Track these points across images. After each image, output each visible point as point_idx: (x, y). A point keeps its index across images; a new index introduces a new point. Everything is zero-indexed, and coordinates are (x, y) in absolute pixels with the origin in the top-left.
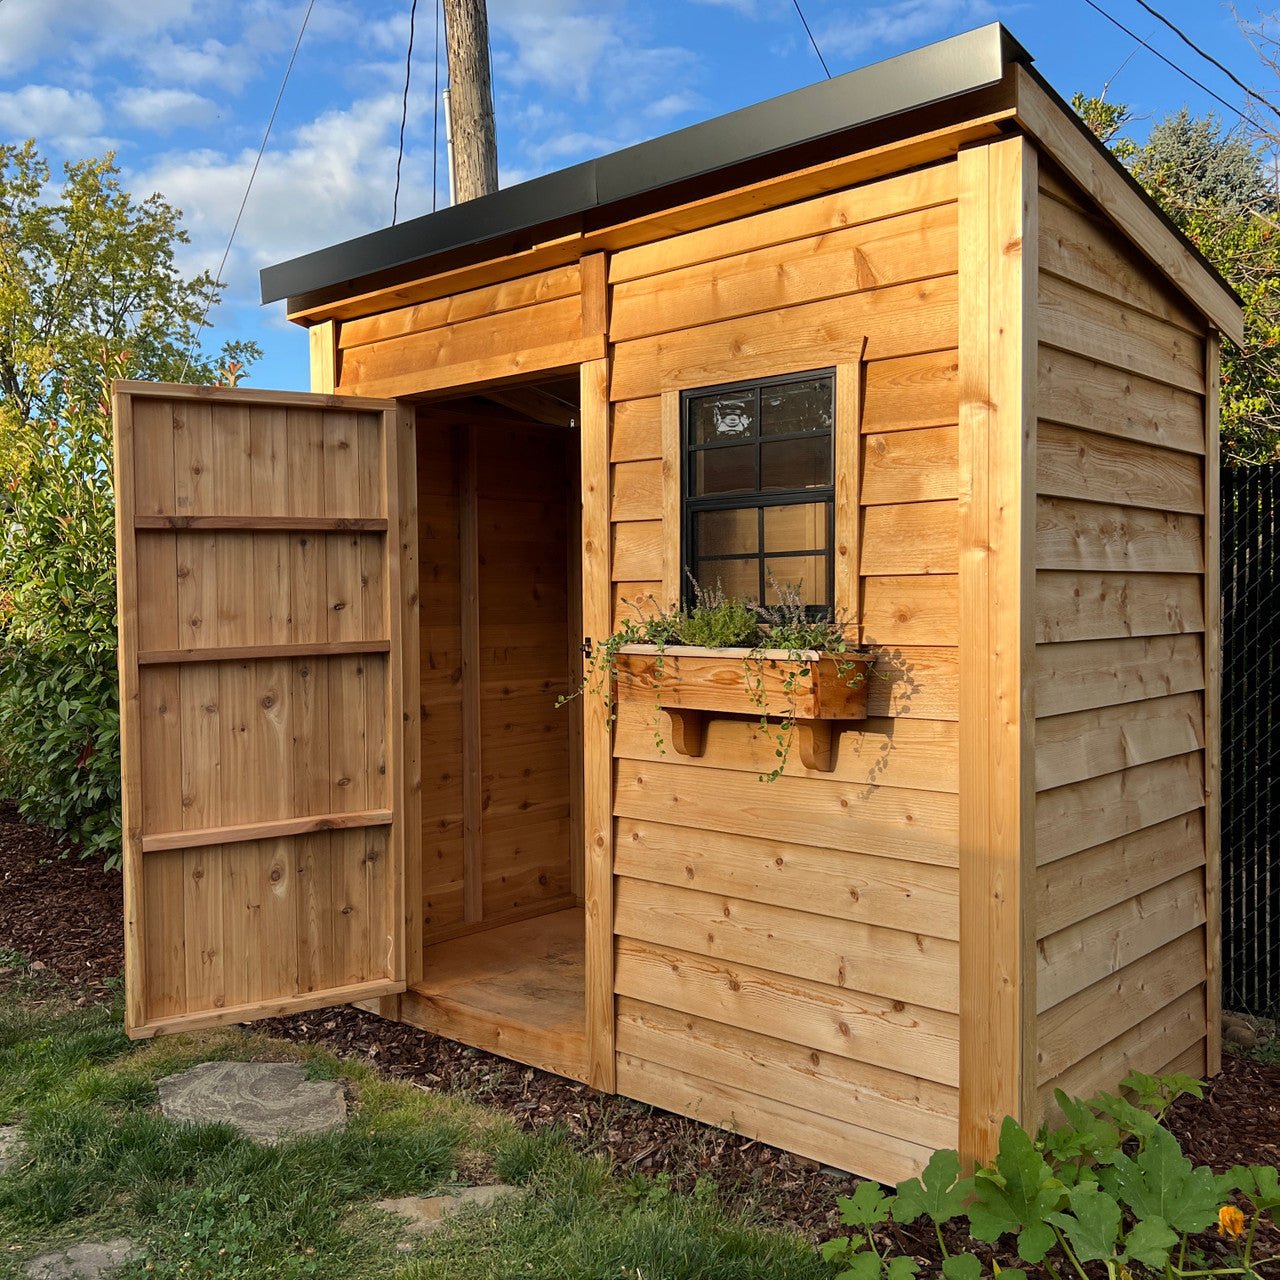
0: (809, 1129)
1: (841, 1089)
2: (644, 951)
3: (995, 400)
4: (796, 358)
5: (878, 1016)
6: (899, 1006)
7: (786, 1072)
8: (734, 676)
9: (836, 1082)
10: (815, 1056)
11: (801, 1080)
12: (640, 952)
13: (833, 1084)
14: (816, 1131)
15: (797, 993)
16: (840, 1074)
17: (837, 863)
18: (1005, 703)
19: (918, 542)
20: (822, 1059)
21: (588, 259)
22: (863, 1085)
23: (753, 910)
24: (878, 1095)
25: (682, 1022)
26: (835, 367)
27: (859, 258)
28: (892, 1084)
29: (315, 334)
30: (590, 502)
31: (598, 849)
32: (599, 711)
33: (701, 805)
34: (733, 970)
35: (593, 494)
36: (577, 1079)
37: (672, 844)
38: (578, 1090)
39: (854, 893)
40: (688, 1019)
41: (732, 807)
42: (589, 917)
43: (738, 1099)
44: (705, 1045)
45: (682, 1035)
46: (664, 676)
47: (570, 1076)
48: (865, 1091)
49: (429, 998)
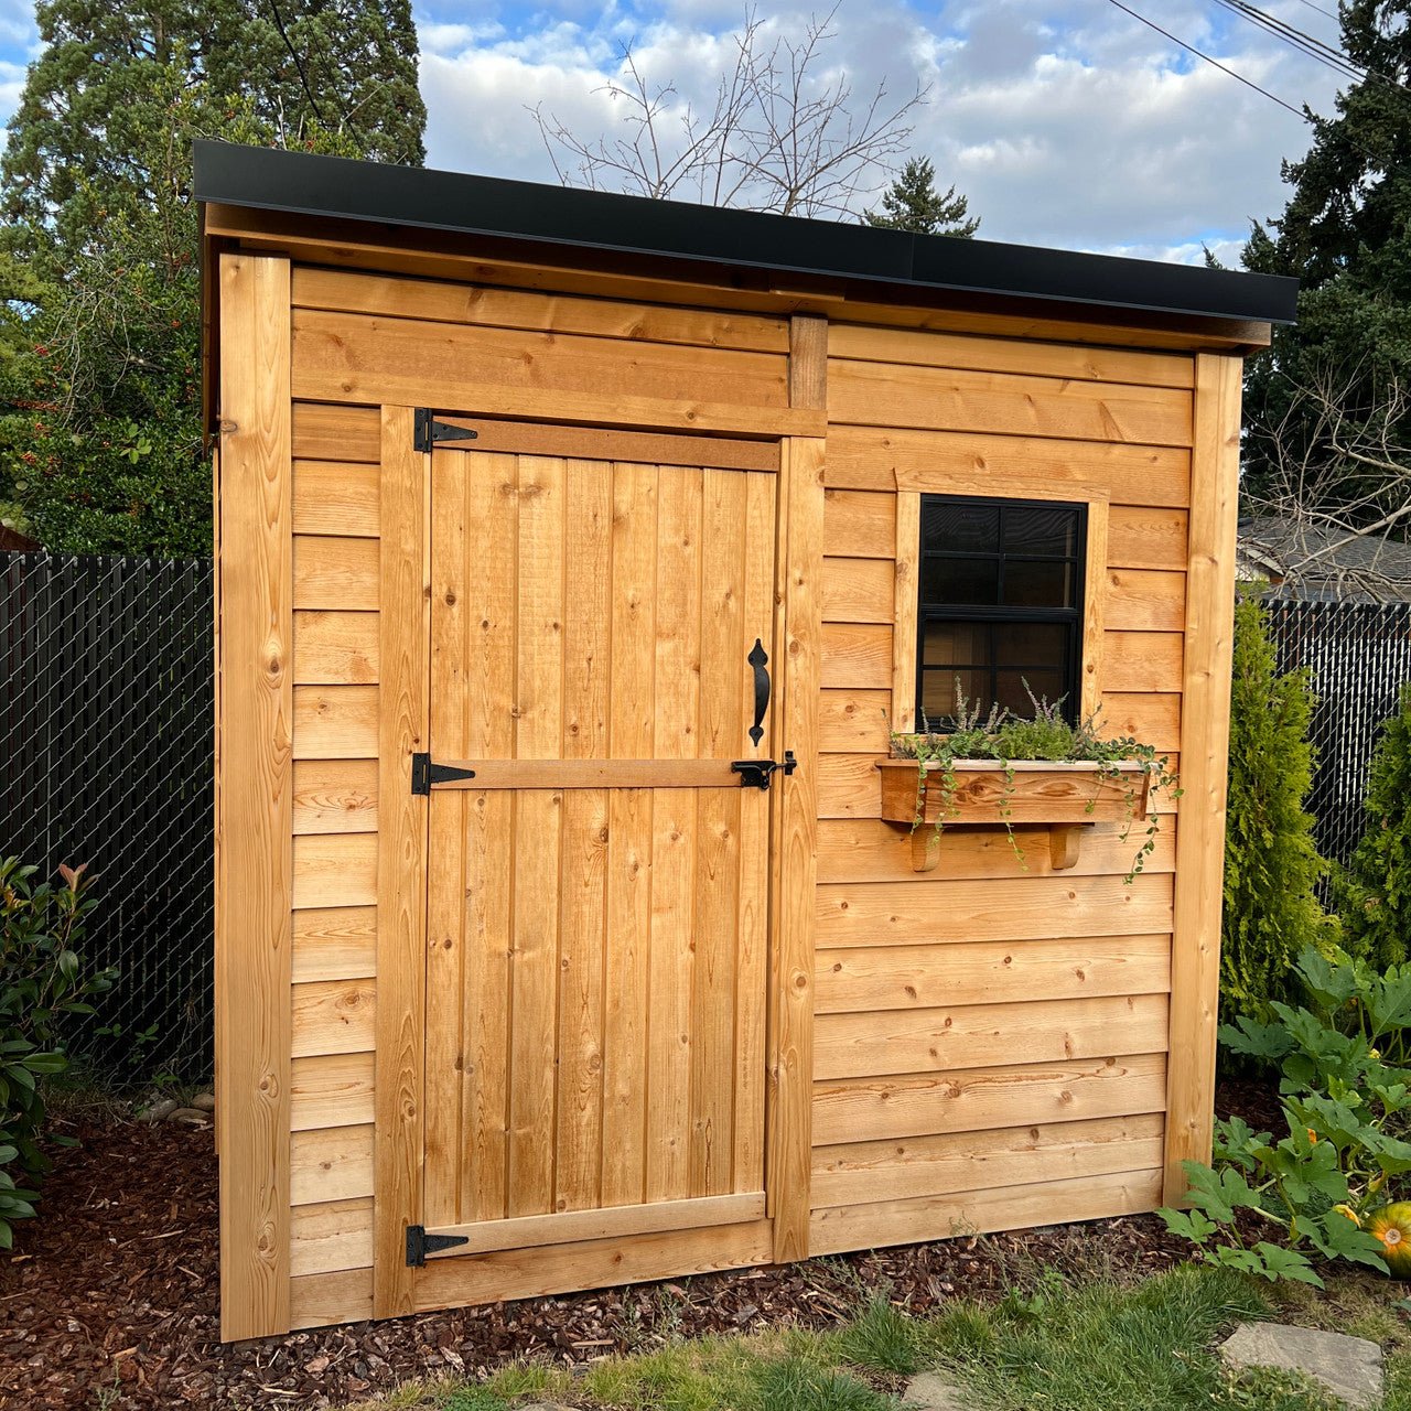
0: (1027, 1201)
1: (1057, 1152)
2: (844, 1090)
5: (1093, 1075)
6: (1110, 1060)
7: (1012, 1160)
9: (1055, 1148)
10: (1033, 1130)
11: (1026, 1159)
12: (838, 1092)
13: (1056, 1151)
14: (1034, 1199)
15: (1020, 1079)
16: (1057, 1139)
17: (1062, 951)
19: (1146, 665)
20: (1041, 1131)
21: (805, 321)
22: (1078, 1141)
23: (977, 1013)
24: (1092, 1144)
25: (891, 1149)
26: (1087, 504)
27: (1104, 411)
28: (1103, 1130)
29: (238, 267)
30: (798, 597)
31: (797, 991)
32: (801, 835)
33: (925, 920)
34: (952, 1078)
35: (803, 587)
36: (751, 1264)
37: (885, 967)
38: (760, 1274)
39: (1080, 974)
40: (898, 1144)
41: (961, 918)
42: (782, 1071)
43: (957, 1203)
44: (919, 1163)
45: (892, 1163)
46: (987, 791)
47: (739, 1264)
48: (1080, 1145)
49: (484, 1257)
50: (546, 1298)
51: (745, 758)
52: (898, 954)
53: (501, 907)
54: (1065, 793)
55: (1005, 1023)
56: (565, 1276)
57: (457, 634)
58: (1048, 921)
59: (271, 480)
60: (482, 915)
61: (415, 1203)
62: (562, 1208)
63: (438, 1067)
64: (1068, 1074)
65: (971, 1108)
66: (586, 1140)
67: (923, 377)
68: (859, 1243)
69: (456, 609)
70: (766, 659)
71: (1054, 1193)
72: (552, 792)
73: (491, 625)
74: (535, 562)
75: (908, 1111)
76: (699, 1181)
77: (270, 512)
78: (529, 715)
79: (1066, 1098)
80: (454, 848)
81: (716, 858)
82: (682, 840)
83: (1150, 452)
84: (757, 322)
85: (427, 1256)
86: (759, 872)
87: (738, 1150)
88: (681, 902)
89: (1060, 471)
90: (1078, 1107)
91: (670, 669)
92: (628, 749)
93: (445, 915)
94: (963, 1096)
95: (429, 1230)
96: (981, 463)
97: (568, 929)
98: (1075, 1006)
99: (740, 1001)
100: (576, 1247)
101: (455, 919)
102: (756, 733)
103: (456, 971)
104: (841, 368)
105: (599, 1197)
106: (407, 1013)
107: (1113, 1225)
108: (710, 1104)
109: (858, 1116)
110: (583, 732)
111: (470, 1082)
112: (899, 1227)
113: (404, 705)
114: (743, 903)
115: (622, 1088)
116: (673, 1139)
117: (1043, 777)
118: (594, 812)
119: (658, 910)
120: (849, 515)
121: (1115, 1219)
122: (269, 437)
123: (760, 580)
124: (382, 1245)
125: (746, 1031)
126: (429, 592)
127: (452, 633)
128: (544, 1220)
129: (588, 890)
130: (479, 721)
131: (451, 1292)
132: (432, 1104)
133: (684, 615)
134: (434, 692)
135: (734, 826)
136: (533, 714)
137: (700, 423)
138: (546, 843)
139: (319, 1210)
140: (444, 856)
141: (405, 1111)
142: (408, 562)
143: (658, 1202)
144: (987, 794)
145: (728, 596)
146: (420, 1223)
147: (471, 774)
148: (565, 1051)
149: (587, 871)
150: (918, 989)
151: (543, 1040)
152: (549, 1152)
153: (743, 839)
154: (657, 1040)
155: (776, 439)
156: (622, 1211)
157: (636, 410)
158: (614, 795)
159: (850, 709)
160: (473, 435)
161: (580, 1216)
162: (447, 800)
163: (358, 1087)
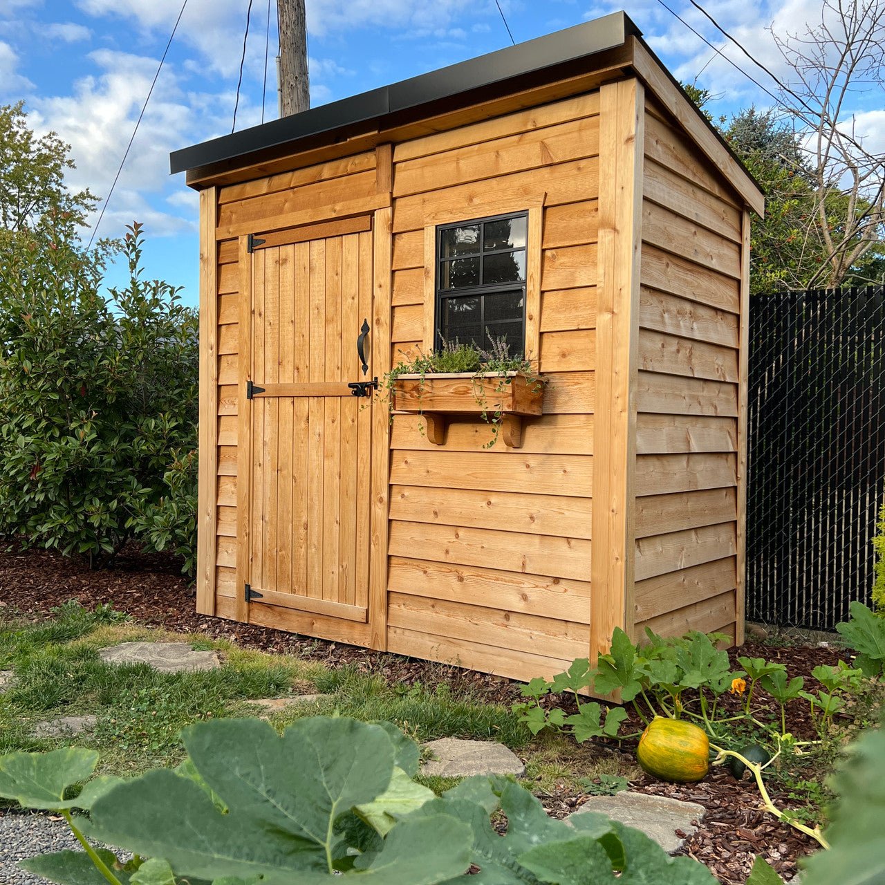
0: (502, 659)
1: (523, 634)
2: (406, 564)
3: (618, 227)
4: (506, 205)
5: (545, 588)
6: (557, 580)
7: (490, 626)
8: (466, 389)
9: (519, 630)
10: (508, 614)
11: (501, 632)
12: (404, 565)
14: (507, 660)
15: (497, 579)
16: (522, 624)
17: (523, 501)
18: (620, 401)
20: (511, 616)
21: (382, 148)
22: (534, 629)
23: (473, 533)
24: (544, 634)
26: (528, 210)
27: (543, 146)
28: (552, 627)
30: (379, 294)
31: (379, 504)
32: (382, 421)
33: (443, 474)
34: (459, 569)
35: (381, 288)
36: (363, 645)
37: (424, 498)
38: (363, 651)
39: (533, 518)
40: (433, 602)
41: (462, 474)
42: (373, 546)
43: (461, 646)
44: (441, 616)
45: (428, 612)
46: (424, 392)
47: (358, 644)
48: (535, 632)
49: (269, 606)
50: (288, 633)
52: (432, 491)
55: (487, 541)
56: (294, 625)
57: (262, 329)
60: (269, 453)
61: (249, 573)
62: (295, 593)
63: (257, 518)
64: (527, 583)
66: (302, 562)
69: (262, 318)
70: (369, 330)
71: (517, 658)
72: (291, 398)
73: (272, 324)
76: (342, 596)
78: (283, 363)
79: (524, 598)
80: (261, 423)
81: (349, 432)
82: (336, 423)
85: (251, 599)
86: (367, 441)
87: (357, 584)
88: (335, 453)
91: (331, 338)
92: (316, 378)
93: (259, 453)
94: (465, 582)
95: (252, 588)
96: (471, 201)
97: (296, 462)
99: (358, 507)
101: (262, 454)
102: (365, 368)
103: (262, 477)
105: (307, 591)
106: (245, 492)
108: (346, 558)
109: (412, 581)
110: (301, 370)
111: (266, 527)
113: (246, 361)
114: (360, 456)
115: (314, 541)
116: (333, 571)
118: (304, 408)
119: (327, 456)
123: (366, 288)
124: (239, 588)
125: (361, 522)
126: (253, 312)
127: (260, 329)
128: (288, 596)
129: (303, 445)
130: (268, 367)
131: (260, 619)
132: (255, 533)
133: (336, 310)
134: (255, 355)
135: (355, 416)
136: (285, 363)
138: (290, 422)
139: (226, 570)
140: (258, 426)
141: (245, 533)
142: (246, 300)
143: (327, 600)
145: (354, 299)
146: (249, 584)
147: (264, 390)
148: (295, 519)
149: (303, 436)
150: (440, 513)
151: (288, 512)
153: (359, 423)
154: (327, 520)
155: (370, 213)
156: (313, 600)
158: (311, 399)
160: (264, 241)
161: (299, 598)
162: (259, 402)
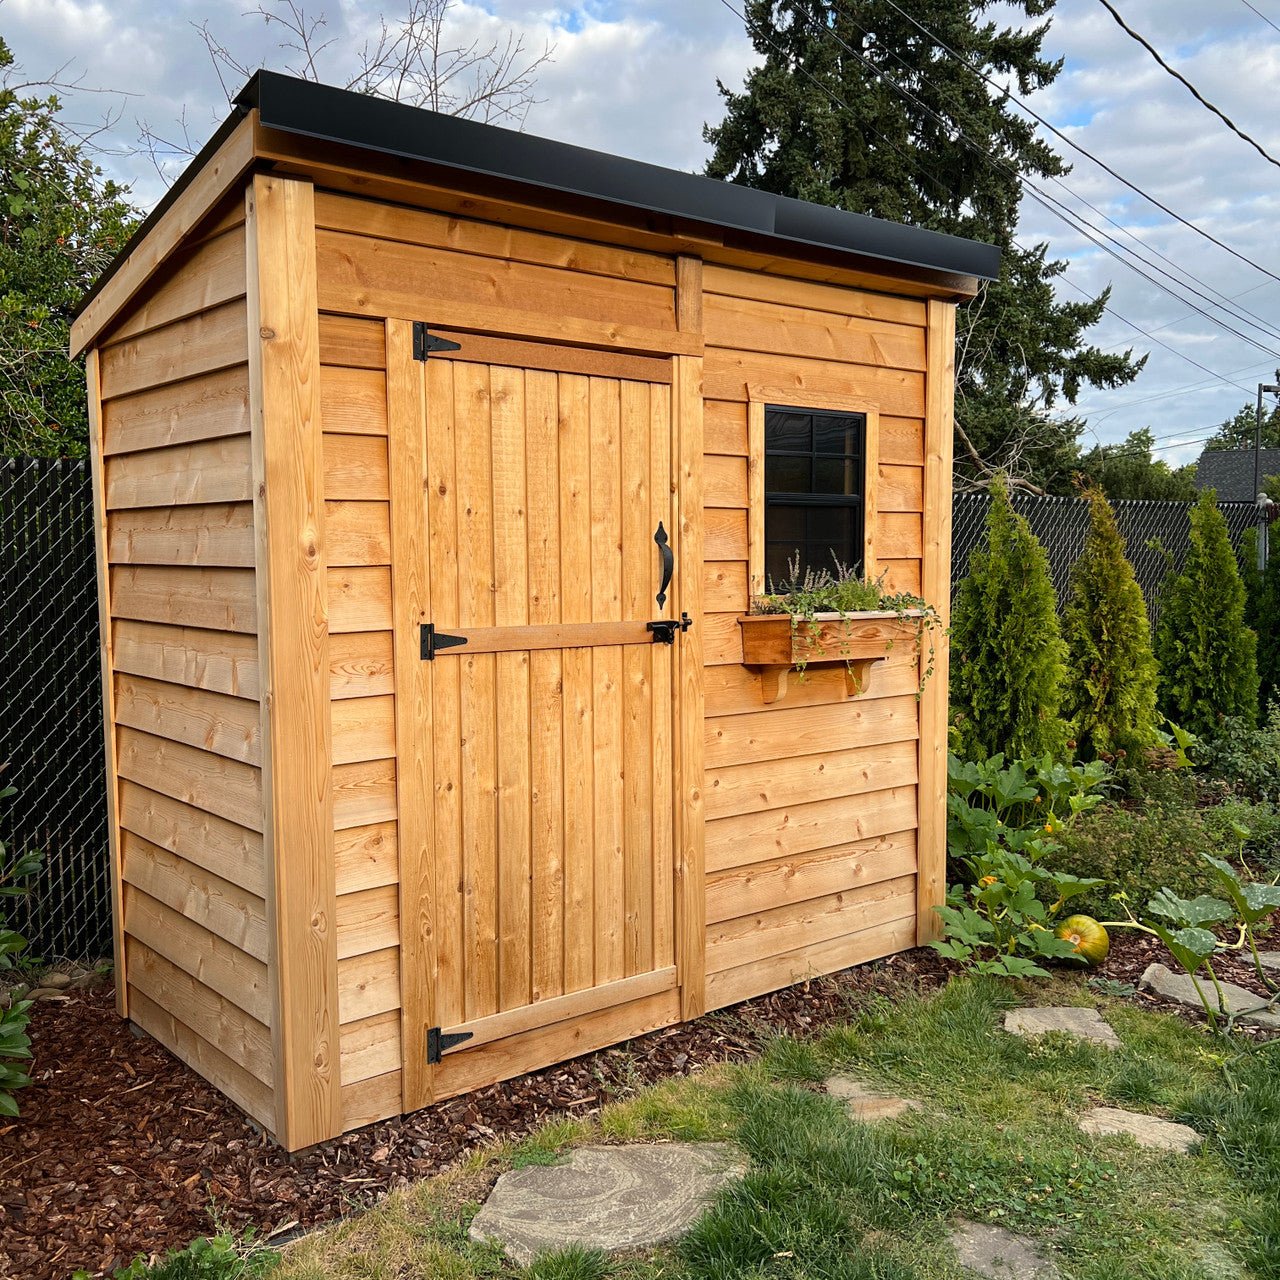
1: (854, 911)
2: (722, 879)
5: (873, 850)
6: (883, 838)
7: (827, 920)
10: (838, 896)
11: (836, 918)
13: (853, 909)
14: (841, 949)
15: (830, 858)
16: (853, 901)
17: (854, 757)
19: (901, 538)
20: (843, 895)
21: (687, 260)
22: (865, 901)
23: (803, 810)
25: (752, 922)
26: (865, 414)
27: (873, 343)
28: (880, 891)
29: (270, 188)
30: (688, 487)
31: (694, 804)
32: (694, 679)
33: (771, 741)
34: (789, 862)
35: (690, 479)
36: (666, 1025)
37: (746, 780)
38: (674, 1032)
39: (865, 774)
40: (757, 917)
41: (794, 737)
42: (686, 869)
43: (795, 957)
44: (771, 931)
45: (754, 932)
46: (828, 637)
47: (659, 1026)
48: (867, 904)
49: (482, 1048)
51: (654, 620)
52: (755, 769)
53: (488, 753)
54: (875, 635)
55: (820, 816)
56: (539, 1055)
57: (448, 519)
58: (846, 736)
59: (303, 383)
60: (474, 760)
61: (433, 1009)
62: (537, 999)
63: (445, 891)
64: (858, 850)
65: (802, 883)
66: (553, 940)
67: (761, 311)
68: (737, 998)
69: (447, 498)
70: (666, 539)
71: (853, 942)
72: (521, 653)
73: (473, 512)
74: (504, 457)
75: (763, 890)
76: (629, 965)
77: (304, 412)
78: (503, 589)
79: (857, 871)
80: (451, 705)
81: (636, 702)
82: (613, 689)
83: (901, 375)
84: (653, 259)
85: (443, 1053)
86: (665, 711)
87: (657, 935)
88: (614, 741)
89: (847, 389)
90: (866, 875)
91: (601, 547)
92: (575, 615)
93: (447, 762)
94: (797, 875)
95: (444, 1031)
96: (800, 382)
97: (537, 767)
98: (861, 800)
99: (655, 816)
100: (548, 1030)
101: (455, 765)
102: (661, 598)
103: (456, 809)
104: (708, 300)
105: (563, 986)
106: (423, 848)
107: (889, 962)
108: (637, 901)
109: (731, 899)
110: (542, 602)
111: (470, 901)
112: (762, 981)
113: (413, 583)
114: (656, 737)
115: (577, 895)
116: (612, 933)
117: (863, 624)
118: (550, 667)
119: (599, 747)
120: (717, 420)
121: (889, 957)
122: (301, 345)
123: (660, 474)
125: (659, 839)
126: (426, 483)
127: (444, 519)
128: (526, 1010)
129: (549, 734)
130: (467, 595)
131: (459, 1082)
132: (442, 924)
133: (610, 503)
134: (433, 570)
135: (649, 676)
136: (507, 587)
137: (620, 342)
138: (519, 697)
139: (357, 1027)
140: (444, 711)
141: (423, 931)
142: (411, 458)
143: (604, 983)
144: (829, 639)
145: (640, 485)
146: (437, 1026)
147: (464, 641)
148: (537, 868)
149: (548, 719)
150: (768, 795)
151: (520, 861)
152: (527, 954)
153: (654, 686)
154: (600, 853)
155: (667, 356)
156: (581, 994)
157: (575, 329)
158: (566, 653)
159: (720, 577)
160: (458, 347)
161: (552, 1002)
162: (446, 663)
163: (384, 916)
